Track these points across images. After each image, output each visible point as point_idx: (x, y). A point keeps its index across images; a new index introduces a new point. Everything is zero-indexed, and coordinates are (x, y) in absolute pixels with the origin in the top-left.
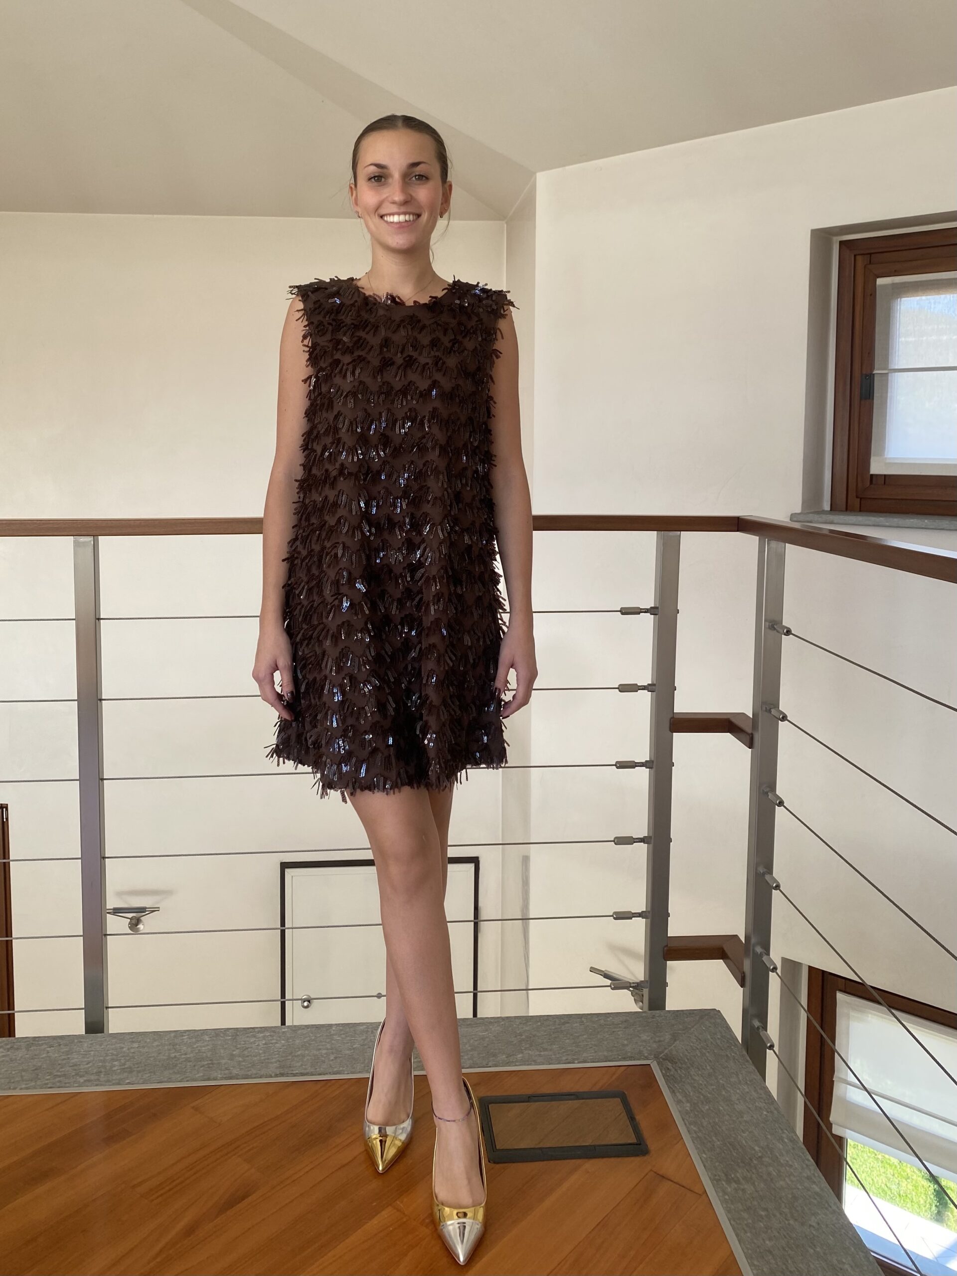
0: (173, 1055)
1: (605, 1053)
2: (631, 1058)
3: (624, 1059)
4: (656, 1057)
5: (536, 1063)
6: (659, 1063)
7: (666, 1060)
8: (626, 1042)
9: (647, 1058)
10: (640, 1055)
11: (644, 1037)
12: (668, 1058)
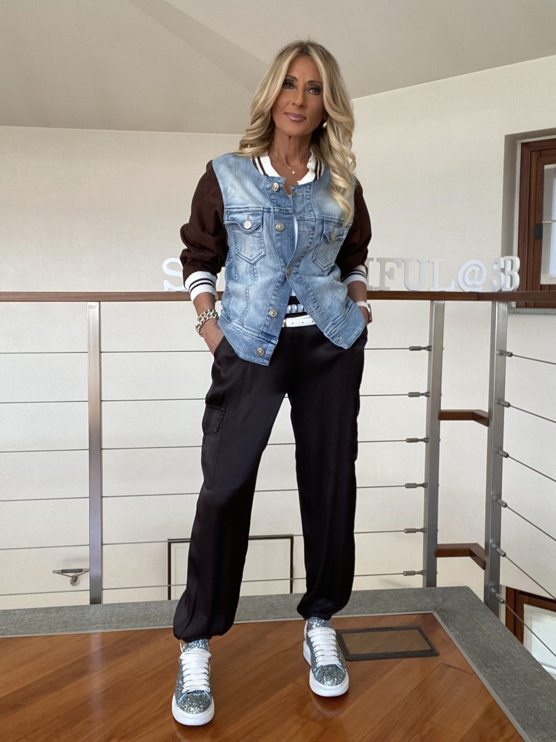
0: (147, 614)
1: (405, 608)
2: (421, 610)
3: (416, 611)
4: (436, 609)
5: (365, 613)
6: (437, 612)
7: (442, 611)
8: (416, 603)
9: (430, 610)
10: (426, 609)
11: (427, 600)
12: (441, 610)
